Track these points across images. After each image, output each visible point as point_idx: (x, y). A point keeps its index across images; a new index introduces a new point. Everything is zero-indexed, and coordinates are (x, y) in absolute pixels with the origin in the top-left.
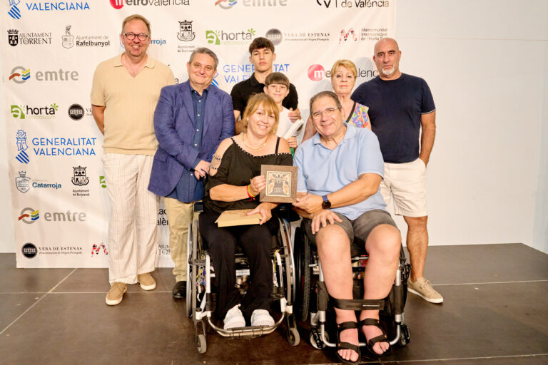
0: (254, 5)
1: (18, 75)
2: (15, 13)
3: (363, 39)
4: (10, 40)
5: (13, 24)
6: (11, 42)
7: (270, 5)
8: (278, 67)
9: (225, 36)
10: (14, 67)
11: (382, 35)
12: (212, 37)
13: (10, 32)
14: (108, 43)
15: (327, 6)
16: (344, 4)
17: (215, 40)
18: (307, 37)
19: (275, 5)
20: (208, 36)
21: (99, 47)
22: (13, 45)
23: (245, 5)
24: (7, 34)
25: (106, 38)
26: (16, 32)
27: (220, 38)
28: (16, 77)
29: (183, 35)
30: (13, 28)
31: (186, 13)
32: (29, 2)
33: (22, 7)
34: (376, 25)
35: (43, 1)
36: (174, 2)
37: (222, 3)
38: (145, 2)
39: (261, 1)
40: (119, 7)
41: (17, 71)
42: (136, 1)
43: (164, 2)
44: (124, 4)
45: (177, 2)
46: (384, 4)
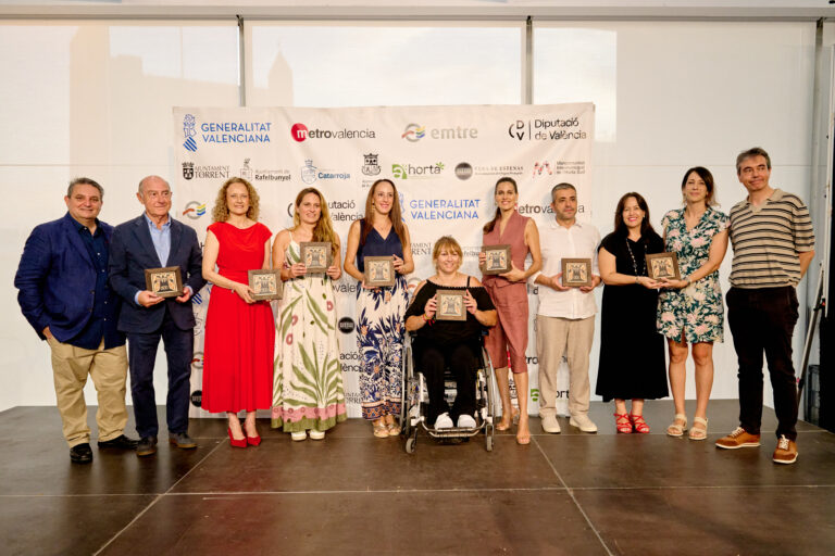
0: (443, 137)
1: (193, 210)
2: (190, 145)
3: (558, 172)
4: (184, 173)
5: (188, 156)
6: (186, 176)
7: (460, 137)
8: (468, 203)
9: (412, 170)
10: (188, 201)
11: (579, 168)
12: (398, 171)
13: (185, 165)
14: (289, 178)
15: (520, 139)
16: (538, 137)
17: (401, 174)
18: (499, 171)
19: (465, 137)
20: (395, 170)
21: (280, 182)
22: (188, 178)
24: (182, 168)
25: (287, 172)
26: (191, 165)
27: (407, 172)
28: (190, 213)
29: (368, 169)
30: (188, 161)
31: (372, 146)
32: (206, 134)
33: (198, 139)
34: (573, 158)
35: (220, 133)
36: (359, 135)
37: (410, 136)
38: (328, 134)
39: (451, 133)
40: (301, 140)
41: (191, 206)
42: (318, 134)
43: (348, 134)
44: (307, 137)
45: (363, 134)
46: (580, 135)
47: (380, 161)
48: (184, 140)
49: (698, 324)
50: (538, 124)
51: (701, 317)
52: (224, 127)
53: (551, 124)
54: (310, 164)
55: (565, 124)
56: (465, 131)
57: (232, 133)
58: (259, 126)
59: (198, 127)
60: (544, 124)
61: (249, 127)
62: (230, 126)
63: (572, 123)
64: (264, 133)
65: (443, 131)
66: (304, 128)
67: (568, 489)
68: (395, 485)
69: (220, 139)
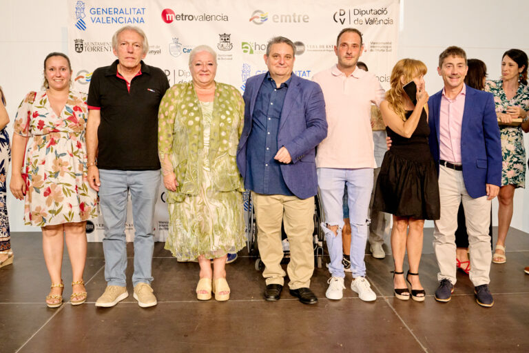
0: (282, 21)
1: (83, 77)
2: (81, 25)
3: (372, 50)
4: (76, 48)
5: (79, 34)
6: (77, 50)
7: (295, 21)
8: (302, 73)
9: (257, 47)
10: (79, 70)
11: (387, 47)
12: (247, 48)
13: (76, 41)
14: (159, 52)
15: (342, 23)
16: (356, 22)
17: (249, 50)
18: (325, 48)
19: (299, 21)
20: (244, 46)
21: (152, 55)
22: (79, 52)
23: (275, 21)
25: (158, 47)
26: (82, 41)
27: (253, 48)
28: (81, 79)
29: (222, 45)
30: (79, 38)
31: (225, 28)
32: (93, 16)
33: (87, 21)
34: (383, 39)
35: (105, 16)
36: (216, 19)
37: (256, 20)
38: (191, 18)
39: (288, 18)
40: (169, 22)
41: (81, 74)
42: (183, 17)
43: (207, 18)
44: (174, 19)
45: (219, 18)
46: (388, 22)
47: (232, 40)
48: (76, 22)
49: (509, 170)
50: (356, 12)
51: (512, 163)
52: (108, 11)
53: (366, 12)
54: (176, 41)
55: (377, 13)
56: (299, 16)
57: (115, 16)
58: (136, 11)
59: (87, 11)
60: (361, 13)
61: (128, 12)
62: (112, 10)
63: (383, 12)
64: (140, 16)
65: (282, 16)
66: (172, 12)
67: (385, 297)
68: (249, 296)
69: (105, 20)
